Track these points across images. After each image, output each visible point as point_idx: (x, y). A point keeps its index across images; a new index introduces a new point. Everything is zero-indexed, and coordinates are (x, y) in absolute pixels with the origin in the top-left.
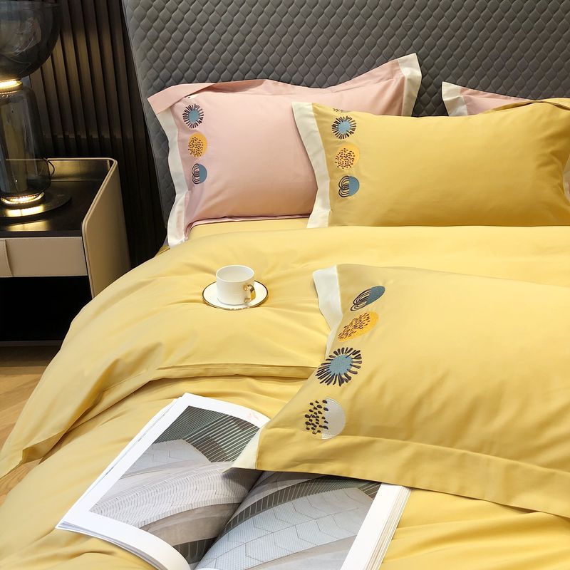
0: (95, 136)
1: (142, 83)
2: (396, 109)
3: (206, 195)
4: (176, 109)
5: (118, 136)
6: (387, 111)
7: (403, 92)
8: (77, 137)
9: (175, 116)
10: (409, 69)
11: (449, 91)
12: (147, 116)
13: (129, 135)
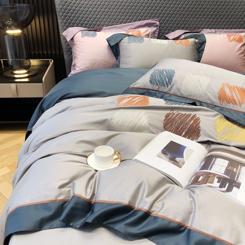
0: (45, 53)
5: (54, 53)
8: (39, 53)
13: (58, 52)
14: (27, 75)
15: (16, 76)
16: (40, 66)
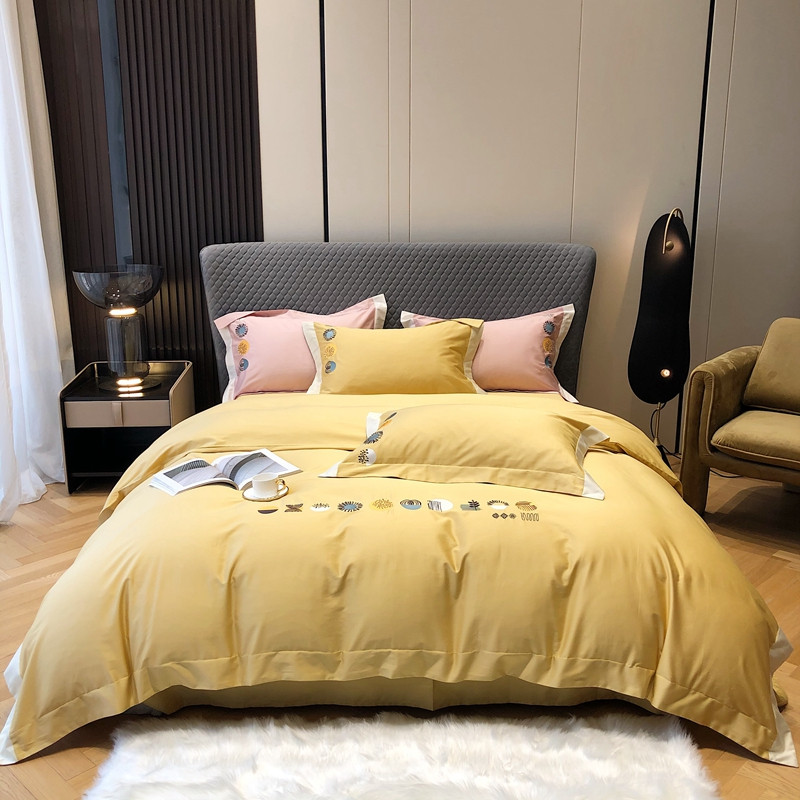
0: (178, 348)
1: (211, 312)
2: (370, 326)
3: (247, 377)
4: (231, 327)
5: (193, 348)
6: (363, 326)
7: (374, 317)
8: (165, 349)
9: (231, 331)
10: (380, 303)
11: (405, 316)
12: (213, 332)
13: (201, 348)
14: (140, 388)
15: (120, 390)
16: (167, 373)
